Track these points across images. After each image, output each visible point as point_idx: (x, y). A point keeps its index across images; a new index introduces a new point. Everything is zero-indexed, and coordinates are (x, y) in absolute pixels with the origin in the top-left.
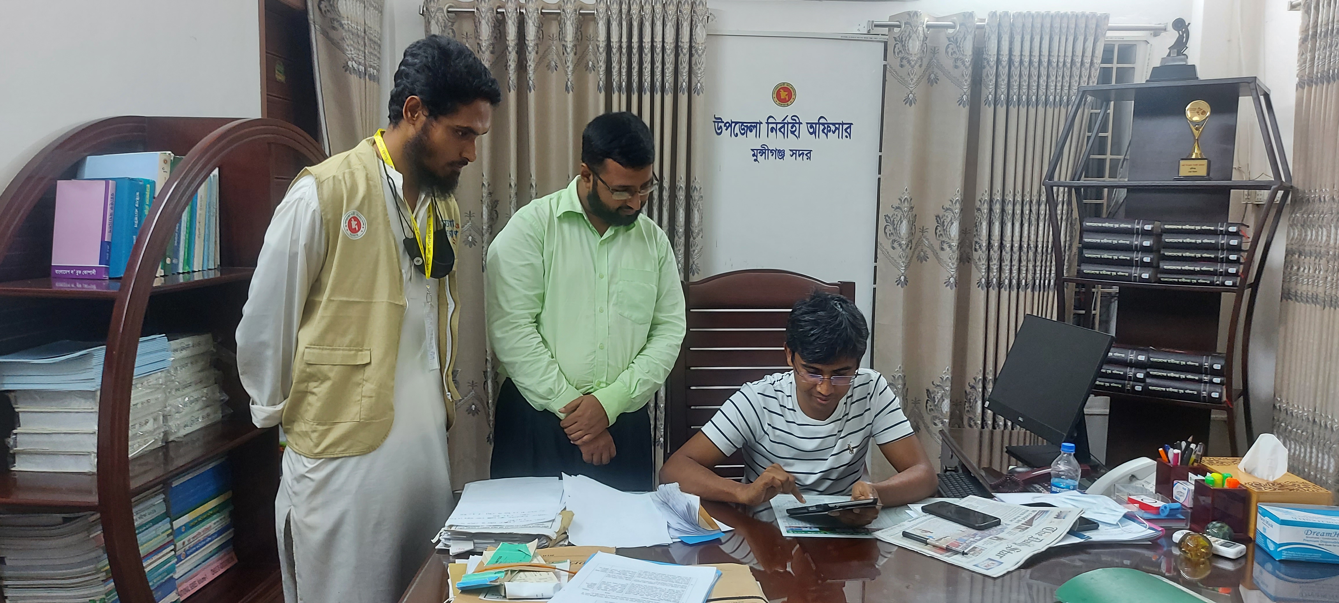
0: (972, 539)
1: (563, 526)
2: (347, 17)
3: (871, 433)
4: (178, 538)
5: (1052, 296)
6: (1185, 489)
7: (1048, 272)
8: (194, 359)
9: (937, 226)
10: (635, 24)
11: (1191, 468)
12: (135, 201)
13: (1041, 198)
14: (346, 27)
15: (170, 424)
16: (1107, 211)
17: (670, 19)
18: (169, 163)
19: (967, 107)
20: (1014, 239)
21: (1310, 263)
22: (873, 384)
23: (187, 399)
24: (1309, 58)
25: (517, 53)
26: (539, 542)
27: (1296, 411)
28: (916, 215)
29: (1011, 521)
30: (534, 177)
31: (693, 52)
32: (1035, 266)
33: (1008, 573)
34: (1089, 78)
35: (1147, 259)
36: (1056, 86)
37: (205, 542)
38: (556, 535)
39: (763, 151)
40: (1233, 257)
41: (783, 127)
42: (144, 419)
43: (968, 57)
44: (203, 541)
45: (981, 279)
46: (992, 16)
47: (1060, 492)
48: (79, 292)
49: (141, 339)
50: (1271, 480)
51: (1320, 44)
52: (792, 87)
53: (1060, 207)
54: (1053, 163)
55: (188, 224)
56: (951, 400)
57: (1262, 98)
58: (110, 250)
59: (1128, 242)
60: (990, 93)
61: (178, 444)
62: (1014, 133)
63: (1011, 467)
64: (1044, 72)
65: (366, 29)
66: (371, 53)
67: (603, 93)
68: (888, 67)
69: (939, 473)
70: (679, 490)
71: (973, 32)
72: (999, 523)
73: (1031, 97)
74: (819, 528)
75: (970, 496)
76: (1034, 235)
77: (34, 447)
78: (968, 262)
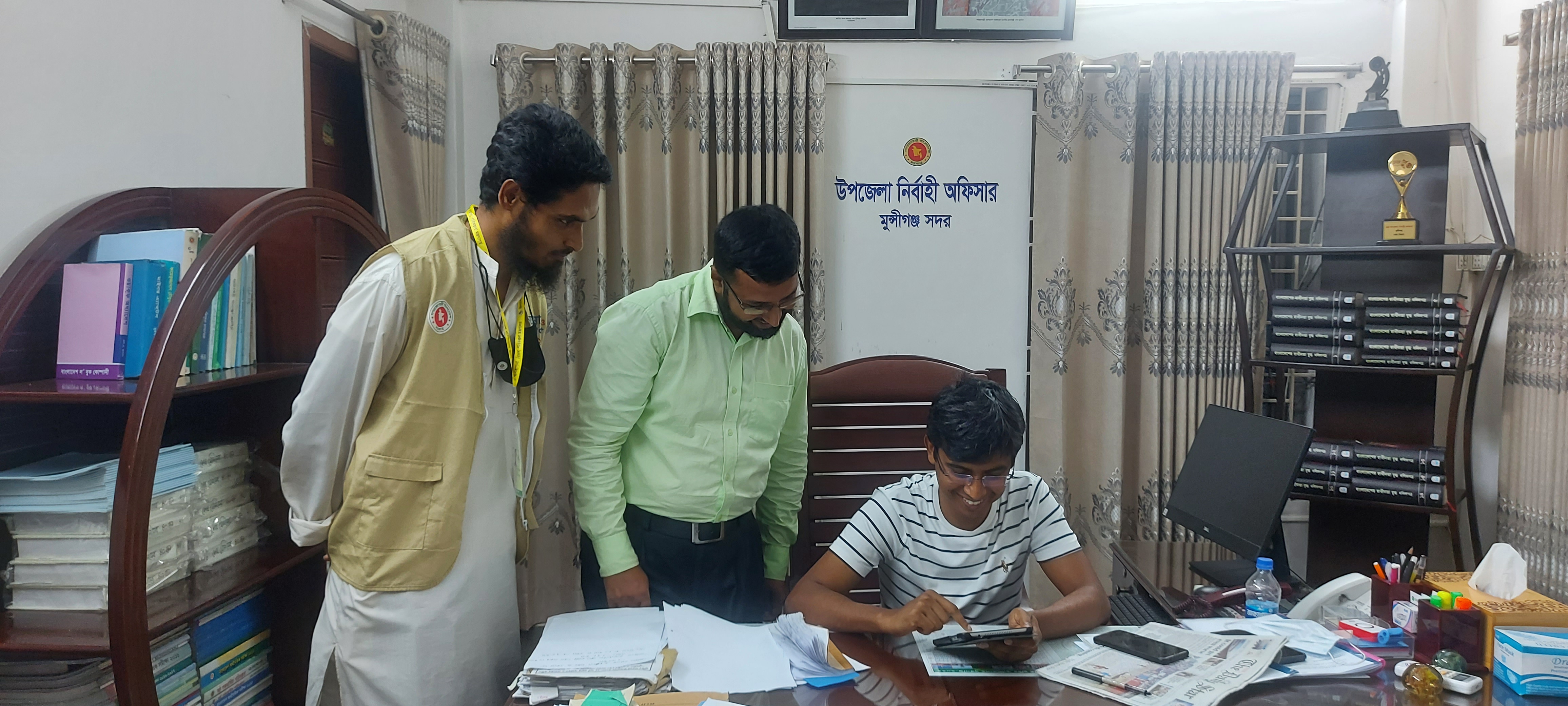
0: (1155, 676)
1: (664, 668)
2: (407, 70)
3: (1030, 548)
4: (205, 688)
5: (1238, 384)
6: (1407, 611)
7: (1232, 355)
8: (224, 473)
9: (1101, 302)
10: (743, 73)
11: (1412, 586)
12: (157, 287)
13: (1222, 267)
14: (405, 81)
15: (197, 550)
16: (1299, 280)
17: (783, 66)
18: (196, 241)
19: (1132, 163)
20: (1192, 316)
21: (1539, 340)
22: (1032, 489)
23: (217, 521)
24: (1529, 100)
25: (605, 108)
26: (636, 688)
27: (1528, 514)
28: (1075, 290)
29: (1201, 652)
30: (625, 251)
31: (811, 104)
32: (1216, 348)
34: (1273, 127)
35: (1349, 337)
36: (1235, 137)
37: (239, 691)
38: (656, 679)
39: (894, 217)
40: (1450, 334)
41: (917, 189)
42: (166, 545)
43: (1131, 104)
44: (236, 690)
45: (1153, 364)
46: (1159, 57)
47: (1257, 616)
48: (86, 396)
49: (161, 451)
50: (1508, 598)
51: (1542, 83)
52: (927, 143)
53: (1243, 278)
54: (1234, 229)
55: (219, 312)
56: (1121, 508)
57: (1477, 147)
58: (125, 344)
59: (1326, 318)
60: (1158, 146)
61: (207, 573)
62: (1188, 193)
63: (1197, 587)
64: (1220, 121)
65: (429, 83)
66: (434, 111)
67: (706, 153)
68: (1038, 117)
69: (1111, 594)
70: (803, 621)
71: (1137, 76)
72: (1186, 655)
73: (1207, 151)
74: (972, 665)
75: (1151, 623)
76: (1215, 311)
77: (34, 581)
78: (1138, 344)
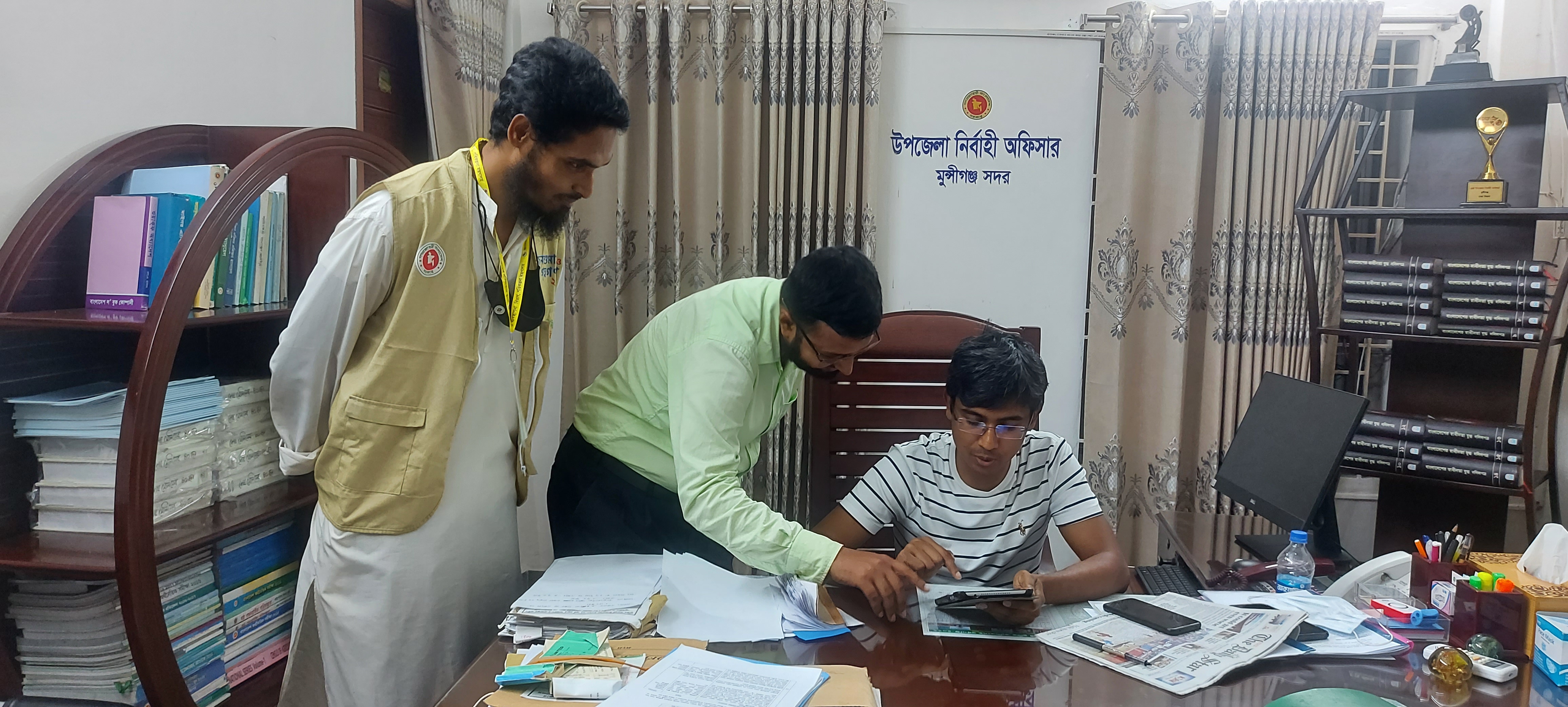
0: (1160, 647)
1: (651, 614)
2: (460, 16)
3: (1049, 510)
4: (228, 615)
6: (1446, 592)
7: (1302, 322)
8: (254, 407)
9: (1165, 264)
10: (798, 22)
11: (1455, 566)
12: (180, 221)
13: (1295, 230)
14: (459, 27)
15: (221, 481)
16: (1380, 248)
17: (839, 15)
18: (221, 176)
19: (1202, 119)
20: (1260, 281)
22: (1053, 451)
23: (243, 453)
25: (659, 57)
26: (612, 631)
28: (1137, 251)
29: (1215, 625)
30: (677, 204)
31: (867, 54)
32: (1285, 315)
33: (1200, 690)
34: (1357, 81)
35: (1425, 306)
36: (1314, 92)
37: (264, 619)
38: (640, 624)
39: (951, 173)
40: (1535, 304)
41: (976, 143)
42: (189, 473)
43: (1204, 57)
44: (261, 618)
45: (1217, 330)
46: (1235, 7)
48: (116, 324)
49: (171, 383)
50: (1558, 583)
52: (987, 96)
53: (1318, 241)
54: (1307, 189)
55: (247, 248)
56: (1178, 479)
58: (150, 276)
59: (1401, 285)
60: (1231, 101)
61: (232, 503)
62: (1261, 150)
64: (1299, 74)
65: (485, 30)
66: (490, 59)
67: (758, 103)
68: (1105, 70)
71: (1211, 26)
72: (1198, 627)
73: (1283, 106)
74: (971, 626)
75: (1169, 593)
76: (1285, 276)
77: (58, 504)
78: (1204, 309)
